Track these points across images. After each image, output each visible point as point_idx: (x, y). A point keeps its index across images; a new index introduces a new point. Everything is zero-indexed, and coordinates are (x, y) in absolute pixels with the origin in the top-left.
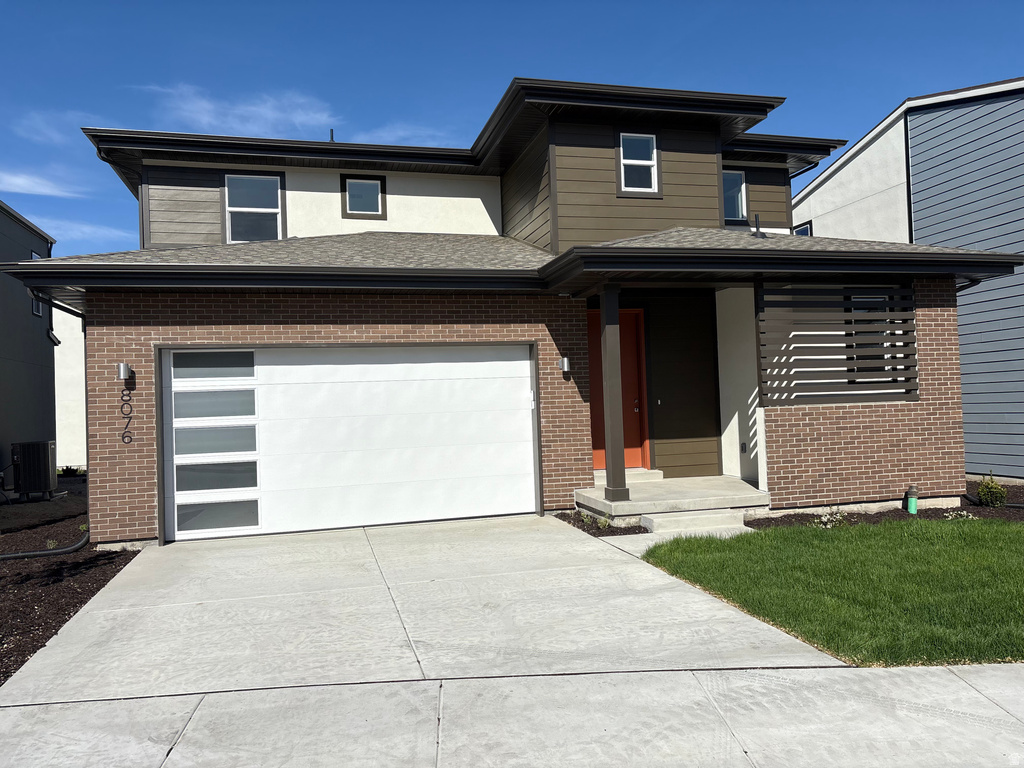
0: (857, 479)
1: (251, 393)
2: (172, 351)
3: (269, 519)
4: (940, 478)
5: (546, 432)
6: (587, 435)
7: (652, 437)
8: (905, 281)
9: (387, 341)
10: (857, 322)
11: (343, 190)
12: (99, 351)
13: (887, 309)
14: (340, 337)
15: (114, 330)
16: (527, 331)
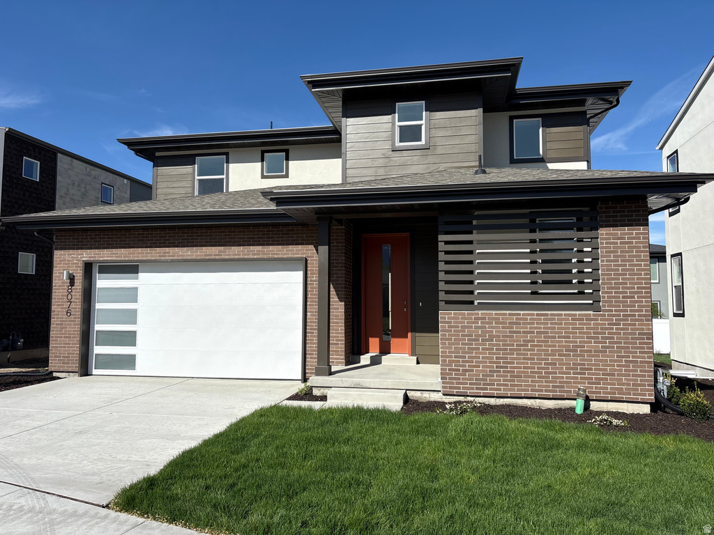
0: (529, 377)
1: (136, 289)
2: (98, 264)
3: (141, 368)
4: (624, 384)
5: (310, 322)
6: (341, 326)
7: (414, 330)
8: (592, 203)
9: (208, 257)
10: (542, 241)
11: (262, 160)
12: (59, 264)
13: (575, 229)
14: (181, 255)
15: (67, 252)
16: (300, 250)
